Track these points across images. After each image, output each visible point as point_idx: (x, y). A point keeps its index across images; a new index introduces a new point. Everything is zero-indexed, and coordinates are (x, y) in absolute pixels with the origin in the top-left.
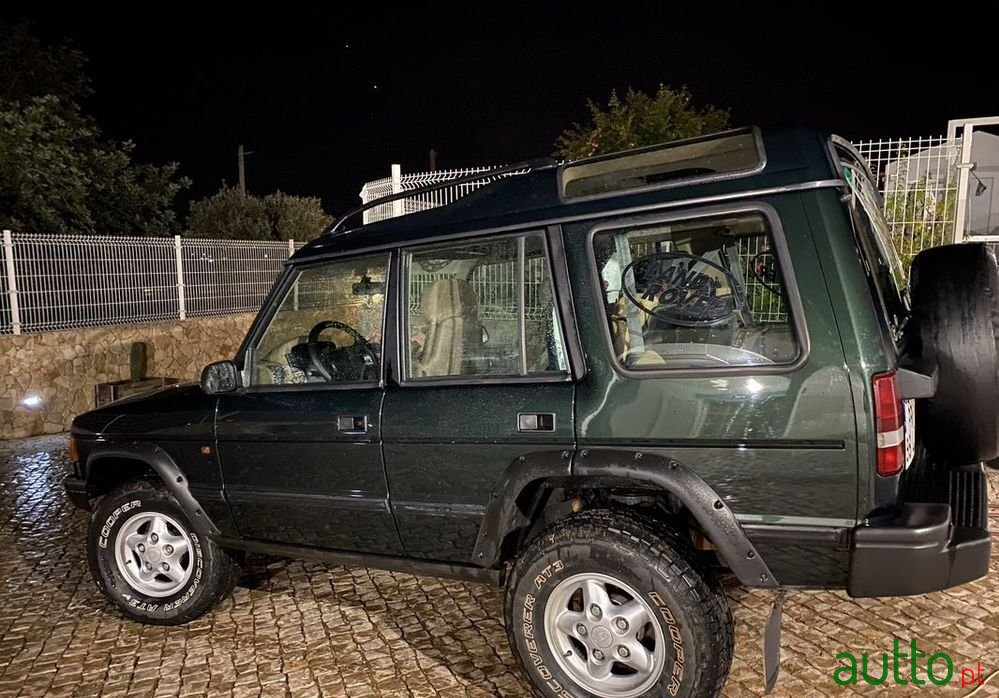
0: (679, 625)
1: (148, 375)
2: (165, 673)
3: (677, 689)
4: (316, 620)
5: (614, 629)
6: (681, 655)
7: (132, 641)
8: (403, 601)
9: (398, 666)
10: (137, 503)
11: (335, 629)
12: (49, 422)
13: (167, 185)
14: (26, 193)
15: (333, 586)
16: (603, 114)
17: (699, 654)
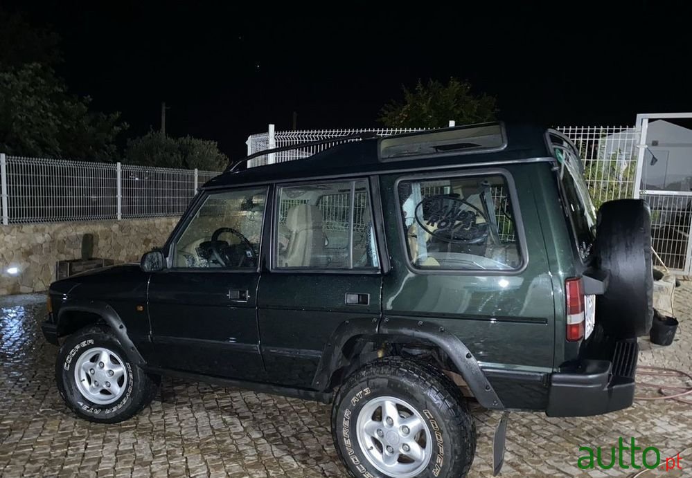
0: (441, 432)
1: (94, 256)
2: (105, 454)
3: (438, 472)
4: (206, 424)
5: (401, 433)
6: (442, 450)
7: (84, 432)
8: (264, 414)
9: (259, 455)
10: (91, 341)
11: (218, 430)
12: (23, 285)
13: (113, 127)
14: (16, 128)
15: (217, 403)
16: (411, 95)
17: (453, 450)
